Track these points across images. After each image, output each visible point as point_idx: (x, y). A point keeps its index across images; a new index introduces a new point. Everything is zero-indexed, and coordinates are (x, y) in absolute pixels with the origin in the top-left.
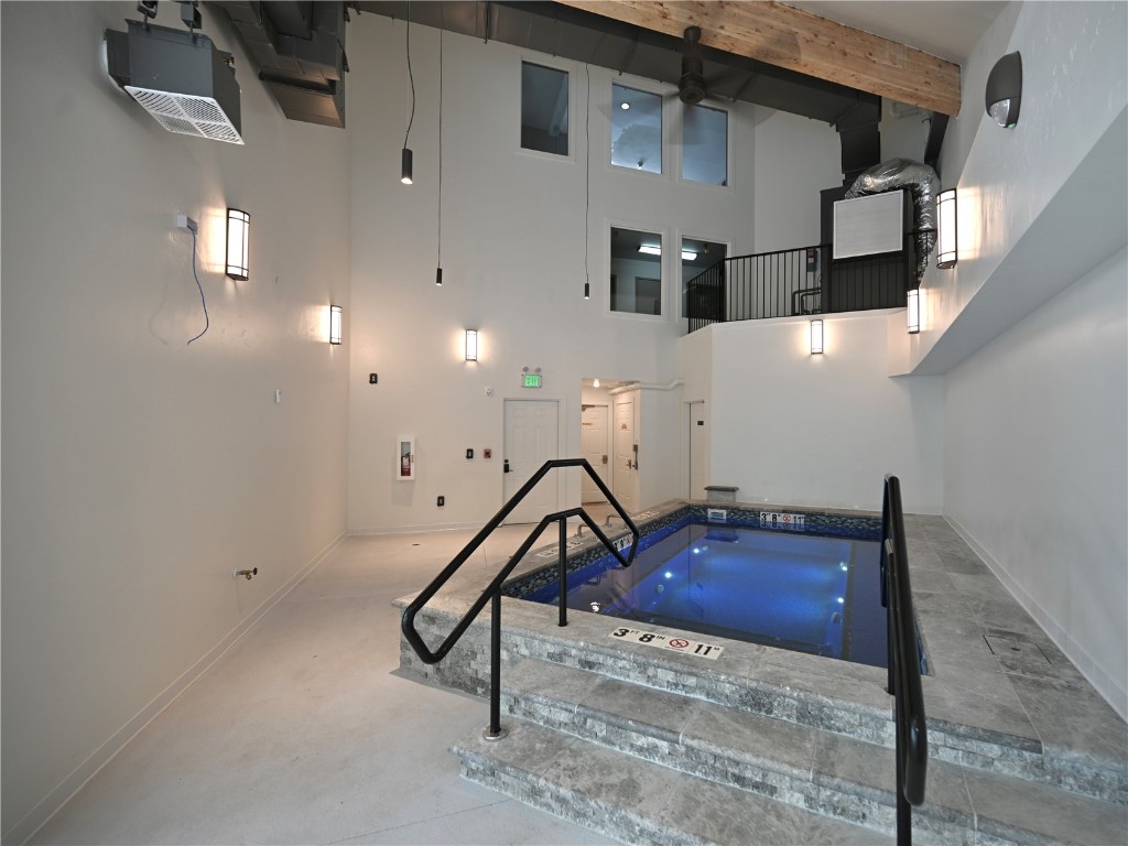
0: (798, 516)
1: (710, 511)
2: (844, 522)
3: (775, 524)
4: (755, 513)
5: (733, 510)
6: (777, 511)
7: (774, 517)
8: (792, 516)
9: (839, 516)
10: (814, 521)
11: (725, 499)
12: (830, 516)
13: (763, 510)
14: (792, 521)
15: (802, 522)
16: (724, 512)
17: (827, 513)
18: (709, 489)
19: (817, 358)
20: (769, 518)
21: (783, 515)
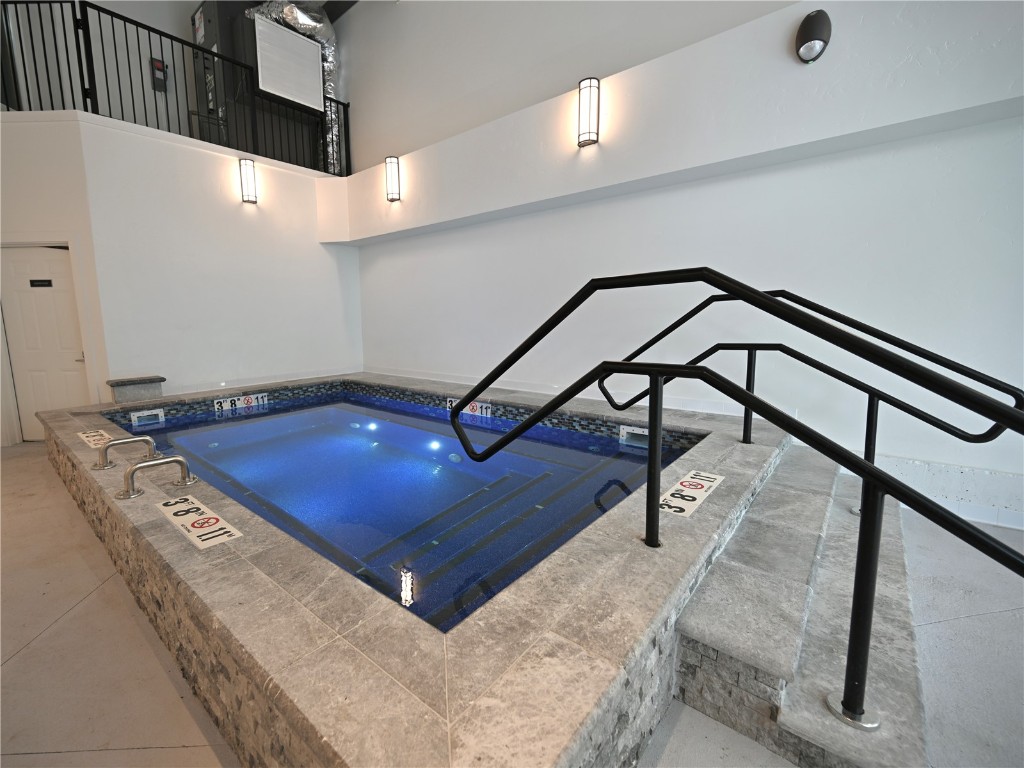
0: (260, 396)
1: (134, 417)
2: (305, 392)
3: (234, 411)
4: (206, 403)
5: (171, 406)
6: (233, 396)
7: (233, 403)
8: (253, 397)
9: (300, 388)
10: (277, 398)
11: (145, 394)
12: (292, 390)
13: (218, 397)
14: (254, 403)
15: (266, 402)
16: (160, 413)
17: (290, 385)
18: (117, 385)
19: (249, 207)
20: (227, 406)
21: (242, 398)
